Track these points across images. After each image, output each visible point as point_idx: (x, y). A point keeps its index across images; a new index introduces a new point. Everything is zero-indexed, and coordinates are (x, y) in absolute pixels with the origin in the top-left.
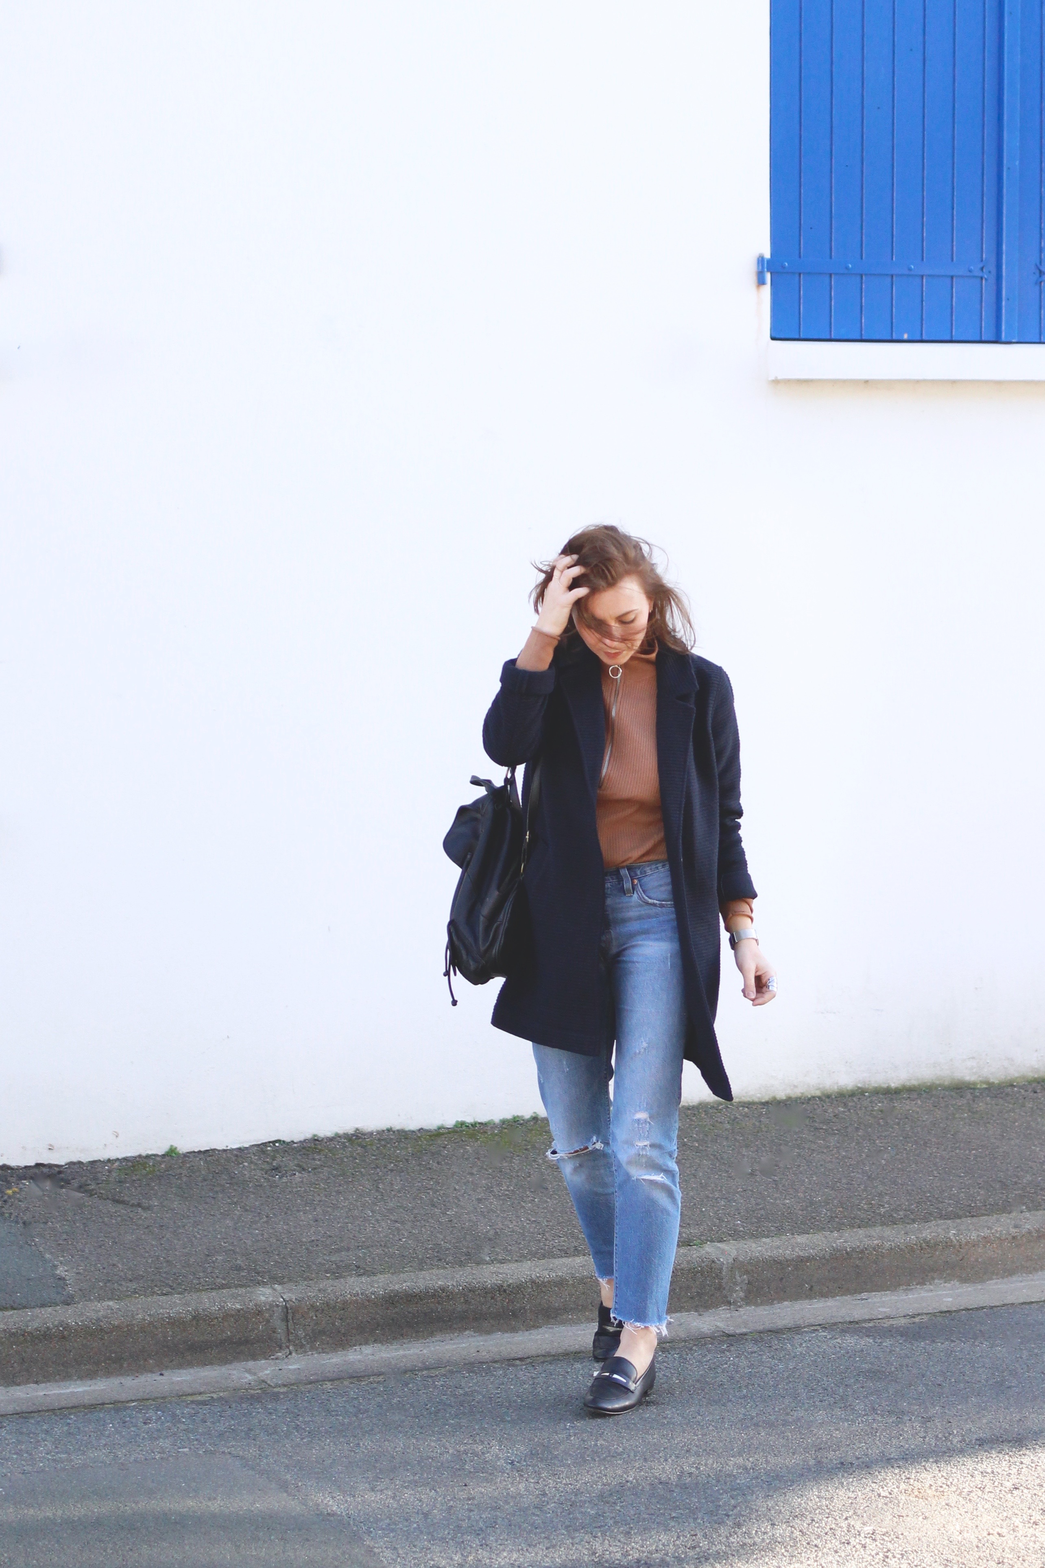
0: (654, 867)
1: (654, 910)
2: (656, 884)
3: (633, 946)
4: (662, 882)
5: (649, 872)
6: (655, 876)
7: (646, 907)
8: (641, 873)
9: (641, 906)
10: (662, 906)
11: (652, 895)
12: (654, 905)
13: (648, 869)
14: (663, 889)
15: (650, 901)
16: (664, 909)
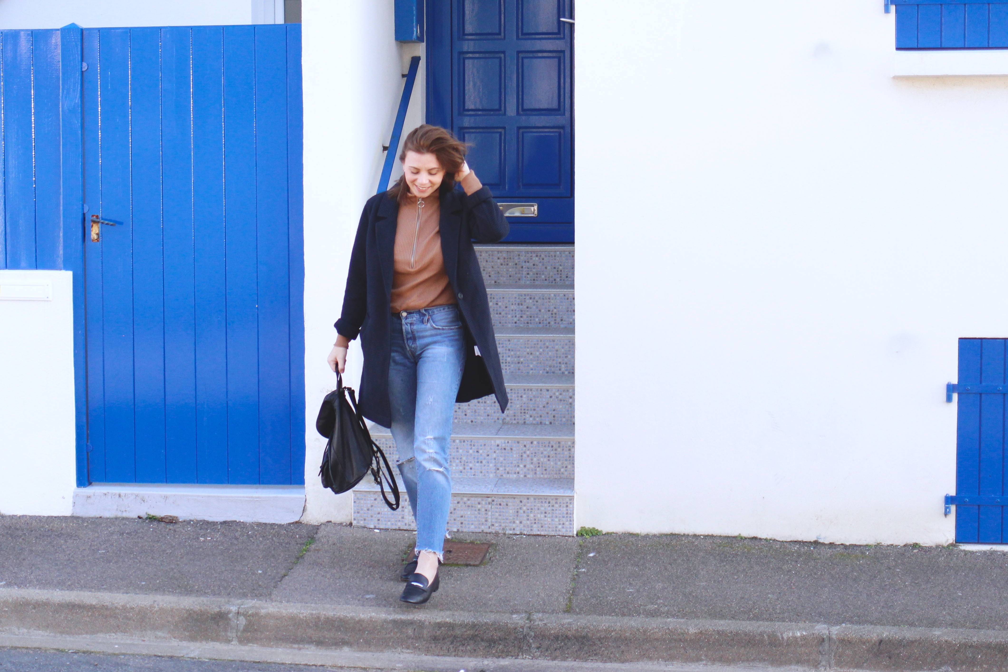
0: (438, 309)
1: (439, 332)
2: (439, 318)
3: (428, 349)
4: (443, 317)
5: (436, 312)
6: (439, 314)
7: (435, 330)
8: (432, 312)
9: (432, 330)
10: (443, 329)
11: (438, 324)
12: (439, 329)
13: (435, 310)
14: (443, 321)
15: (437, 327)
16: (444, 331)
